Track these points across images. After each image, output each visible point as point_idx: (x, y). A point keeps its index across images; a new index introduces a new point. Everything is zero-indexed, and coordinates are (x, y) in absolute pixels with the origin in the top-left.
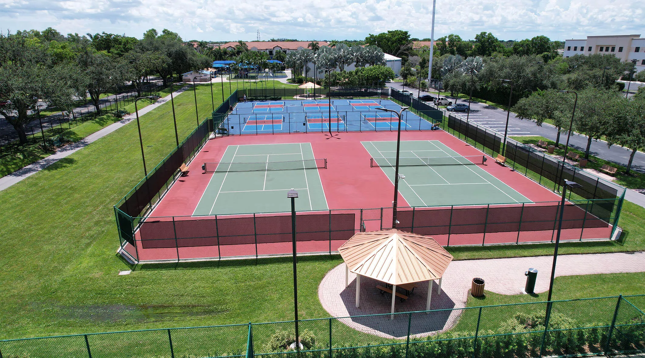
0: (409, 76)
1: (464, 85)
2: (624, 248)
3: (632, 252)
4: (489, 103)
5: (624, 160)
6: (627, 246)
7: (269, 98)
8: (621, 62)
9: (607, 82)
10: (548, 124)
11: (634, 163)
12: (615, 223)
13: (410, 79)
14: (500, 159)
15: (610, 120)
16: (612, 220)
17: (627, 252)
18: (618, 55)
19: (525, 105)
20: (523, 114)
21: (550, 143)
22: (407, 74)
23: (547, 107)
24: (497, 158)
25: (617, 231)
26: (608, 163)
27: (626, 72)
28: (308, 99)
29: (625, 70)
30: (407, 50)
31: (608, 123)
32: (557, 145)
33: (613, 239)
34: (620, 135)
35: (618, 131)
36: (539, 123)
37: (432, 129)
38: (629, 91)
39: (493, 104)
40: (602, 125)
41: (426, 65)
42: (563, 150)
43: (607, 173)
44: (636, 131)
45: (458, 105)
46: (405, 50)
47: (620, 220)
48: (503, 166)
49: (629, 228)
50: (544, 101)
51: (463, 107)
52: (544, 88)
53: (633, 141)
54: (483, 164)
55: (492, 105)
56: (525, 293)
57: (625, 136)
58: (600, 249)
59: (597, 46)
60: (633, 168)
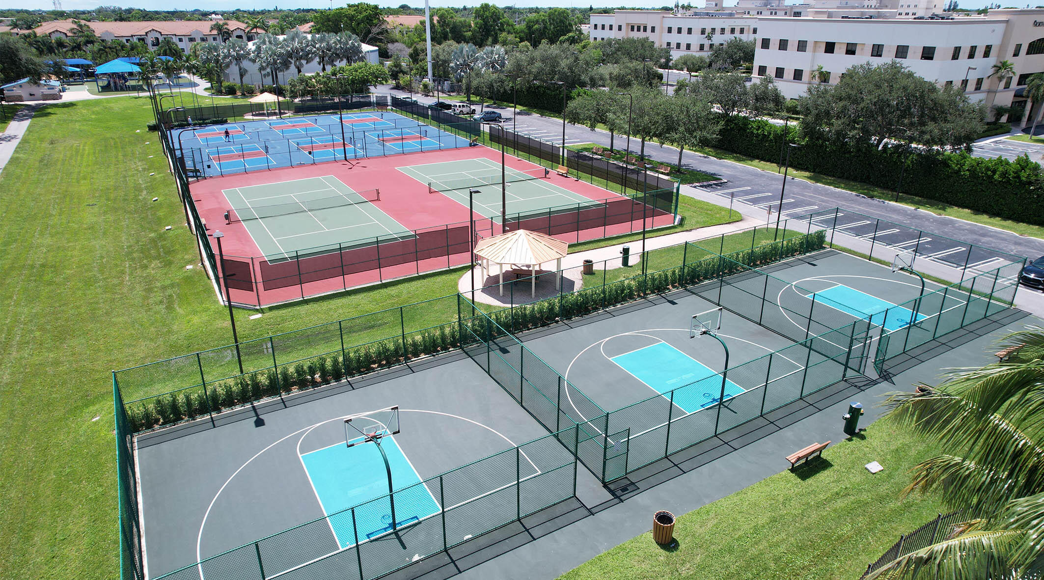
0: (401, 75)
1: (491, 86)
2: (684, 229)
3: (691, 230)
4: (519, 108)
5: (675, 160)
6: (686, 227)
7: (209, 121)
8: (655, 47)
9: (649, 76)
10: (602, 130)
11: (683, 162)
12: (676, 214)
13: (404, 79)
14: (563, 170)
15: (659, 119)
16: (673, 211)
17: (687, 231)
18: (652, 37)
19: (576, 108)
20: (575, 119)
21: (605, 150)
22: (397, 72)
23: (598, 110)
24: (558, 170)
25: (678, 218)
26: (662, 164)
27: (663, 60)
28: (270, 118)
29: (661, 57)
30: (381, 33)
31: (658, 122)
32: (612, 150)
33: (676, 224)
34: (669, 133)
35: (667, 130)
36: (593, 127)
37: (471, 145)
38: (669, 83)
39: (525, 108)
40: (653, 125)
41: (421, 57)
42: (618, 156)
43: (662, 173)
44: (681, 129)
45: (487, 113)
46: (378, 34)
47: (679, 209)
48: (566, 177)
49: (686, 214)
50: (595, 103)
51: (493, 115)
52: (583, 85)
53: (680, 138)
54: (546, 177)
55: (524, 110)
56: (622, 267)
57: (673, 134)
58: (668, 232)
59: (628, 24)
60: (682, 166)
